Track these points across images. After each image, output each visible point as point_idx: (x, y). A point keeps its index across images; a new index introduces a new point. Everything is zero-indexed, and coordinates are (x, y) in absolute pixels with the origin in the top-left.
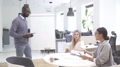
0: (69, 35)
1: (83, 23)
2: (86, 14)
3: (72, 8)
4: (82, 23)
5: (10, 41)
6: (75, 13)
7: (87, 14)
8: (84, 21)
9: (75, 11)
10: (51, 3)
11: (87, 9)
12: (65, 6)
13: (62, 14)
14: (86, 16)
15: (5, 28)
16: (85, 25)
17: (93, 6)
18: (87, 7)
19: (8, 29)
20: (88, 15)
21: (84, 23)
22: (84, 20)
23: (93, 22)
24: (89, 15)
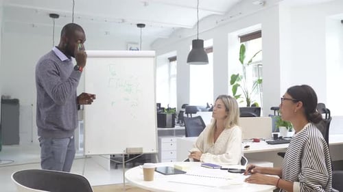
0: (194, 115)
1: (232, 82)
2: (240, 60)
3: (202, 41)
4: (229, 83)
5: (20, 135)
6: (210, 56)
7: (243, 58)
8: (234, 78)
9: (210, 49)
10: (141, 26)
11: (244, 43)
12: (180, 37)
13: (172, 59)
14: (242, 62)
15: (8, 97)
16: (238, 88)
17: (261, 37)
18: (245, 38)
19: (16, 98)
20: (246, 61)
21: (235, 84)
22: (236, 74)
23: (260, 81)
24: (249, 60)
